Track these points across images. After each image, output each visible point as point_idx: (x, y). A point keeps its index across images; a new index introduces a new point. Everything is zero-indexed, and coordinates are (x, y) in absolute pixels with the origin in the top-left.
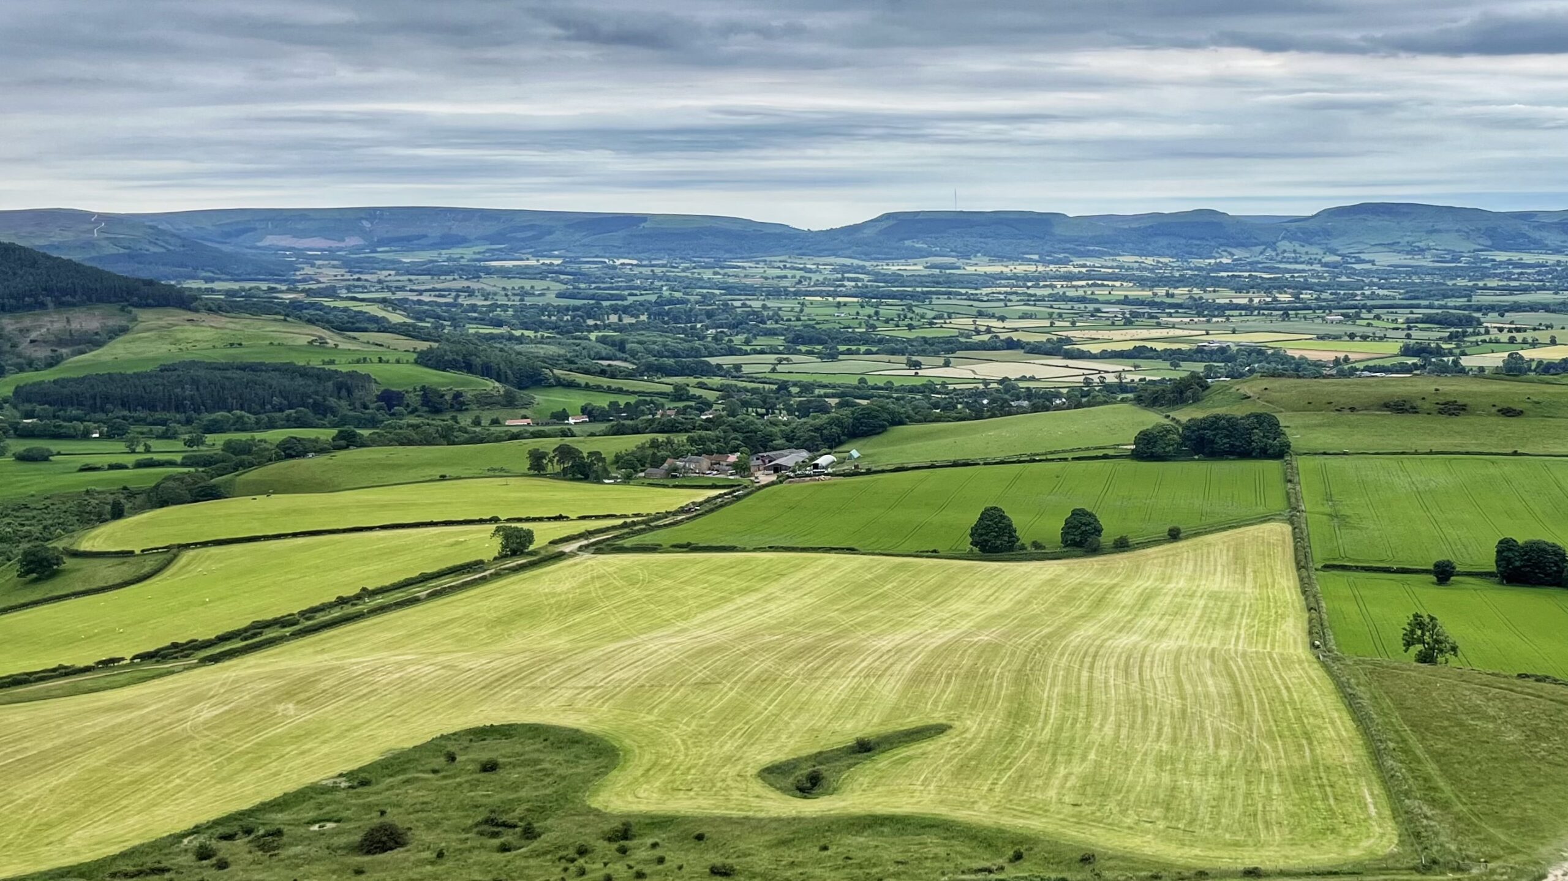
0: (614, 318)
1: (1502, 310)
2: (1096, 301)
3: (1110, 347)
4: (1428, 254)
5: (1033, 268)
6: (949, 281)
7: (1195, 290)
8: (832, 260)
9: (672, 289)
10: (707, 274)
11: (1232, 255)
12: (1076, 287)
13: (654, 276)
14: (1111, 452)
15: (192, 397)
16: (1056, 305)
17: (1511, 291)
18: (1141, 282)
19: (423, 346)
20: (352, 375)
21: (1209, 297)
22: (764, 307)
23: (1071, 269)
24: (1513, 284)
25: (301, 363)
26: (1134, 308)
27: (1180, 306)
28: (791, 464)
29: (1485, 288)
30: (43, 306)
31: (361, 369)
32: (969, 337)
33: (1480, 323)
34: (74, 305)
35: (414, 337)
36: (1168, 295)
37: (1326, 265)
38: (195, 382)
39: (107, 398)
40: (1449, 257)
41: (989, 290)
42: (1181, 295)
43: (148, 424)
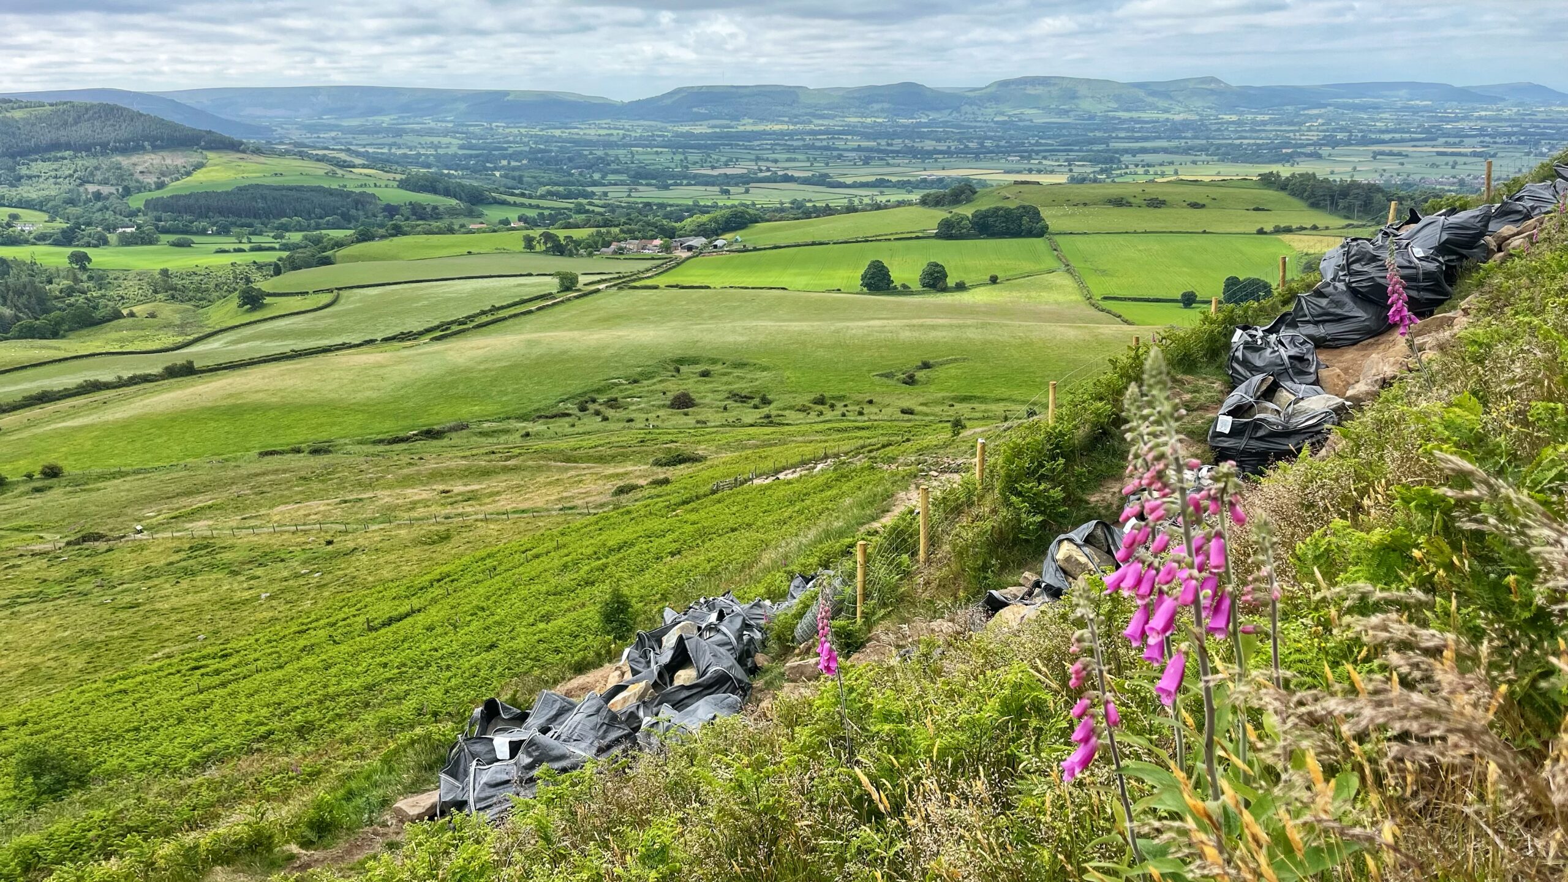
0: (504, 162)
1: (1134, 152)
2: (837, 149)
3: (859, 179)
4: (1072, 114)
5: (786, 127)
6: (729, 136)
7: (907, 141)
8: (642, 122)
9: (536, 143)
10: (557, 133)
11: (928, 116)
12: (821, 140)
13: (521, 134)
14: (920, 235)
15: (263, 208)
16: (810, 152)
17: (1137, 139)
18: (866, 136)
19: (399, 177)
20: (362, 194)
21: (918, 145)
22: (606, 154)
23: (812, 126)
24: (1136, 135)
25: (326, 186)
26: (867, 154)
27: (898, 152)
28: (698, 245)
29: (1117, 137)
31: (369, 191)
32: (756, 174)
33: (1120, 161)
34: (163, 147)
35: (386, 171)
36: (888, 145)
37: (996, 123)
38: (264, 198)
40: (1086, 116)
41: (758, 143)
42: (898, 144)
43: (242, 226)
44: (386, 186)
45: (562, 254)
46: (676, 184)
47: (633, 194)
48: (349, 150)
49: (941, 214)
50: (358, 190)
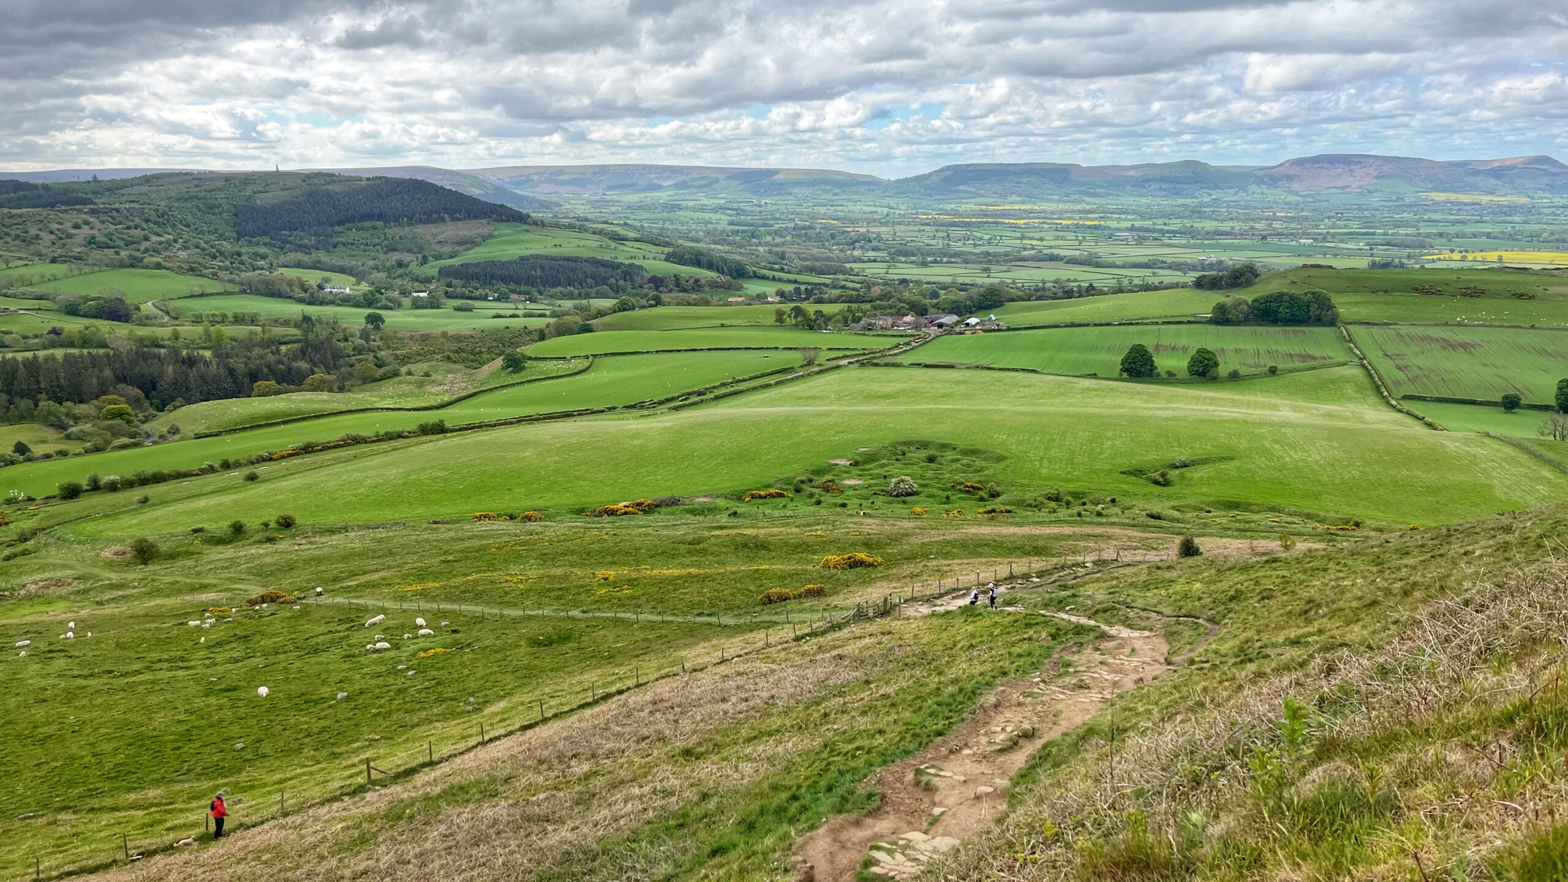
0: (769, 238)
1: (1446, 237)
2: (1109, 228)
3: (1129, 260)
5: (1055, 205)
6: (995, 214)
7: (1186, 221)
8: (907, 200)
9: (802, 220)
10: (823, 210)
11: (1211, 195)
12: (1092, 219)
13: (788, 211)
14: (1192, 319)
15: (541, 277)
16: (1079, 230)
17: (1453, 223)
18: (1142, 216)
19: (667, 250)
20: (632, 265)
21: (1198, 225)
22: (869, 231)
23: (1084, 205)
24: (1454, 217)
25: (599, 258)
26: (1141, 234)
27: (1176, 232)
28: (949, 323)
29: (1430, 220)
30: (443, 220)
31: (637, 262)
32: (1020, 252)
34: (460, 220)
35: (656, 245)
36: (1165, 224)
37: (1288, 203)
38: (542, 268)
39: (492, 277)
41: (1025, 221)
42: (1175, 224)
43: (520, 293)
44: (654, 259)
45: (811, 328)
46: (935, 262)
47: (890, 271)
48: (626, 224)
49: (1217, 298)
50: (627, 262)
